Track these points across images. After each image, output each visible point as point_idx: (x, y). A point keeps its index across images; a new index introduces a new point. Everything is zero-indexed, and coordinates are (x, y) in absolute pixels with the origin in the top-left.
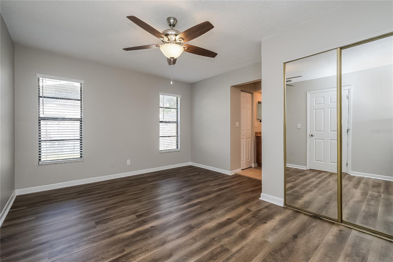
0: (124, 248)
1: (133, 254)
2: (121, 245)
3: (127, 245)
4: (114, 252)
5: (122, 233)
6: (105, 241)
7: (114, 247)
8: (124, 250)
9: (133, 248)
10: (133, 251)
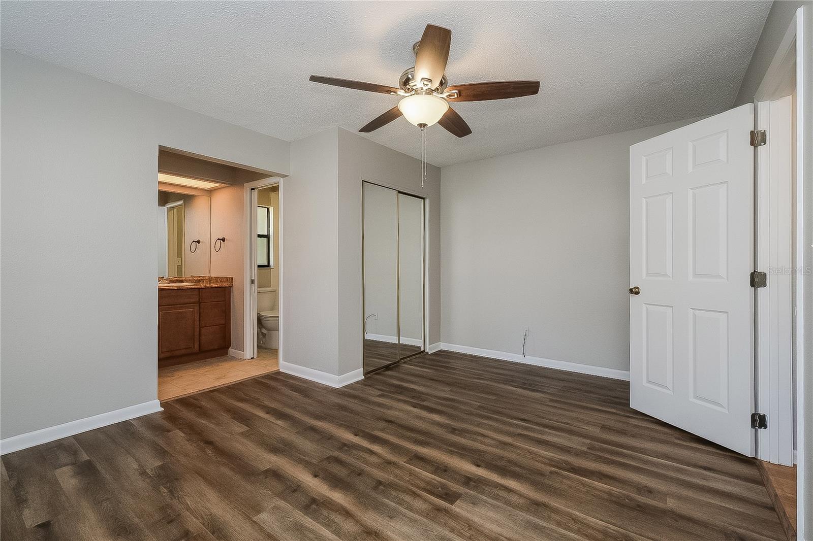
0: (548, 474)
1: (547, 461)
2: (546, 481)
3: (542, 474)
4: (564, 480)
5: (521, 495)
6: (557, 505)
7: (557, 485)
8: (550, 472)
9: (540, 466)
10: (545, 464)
